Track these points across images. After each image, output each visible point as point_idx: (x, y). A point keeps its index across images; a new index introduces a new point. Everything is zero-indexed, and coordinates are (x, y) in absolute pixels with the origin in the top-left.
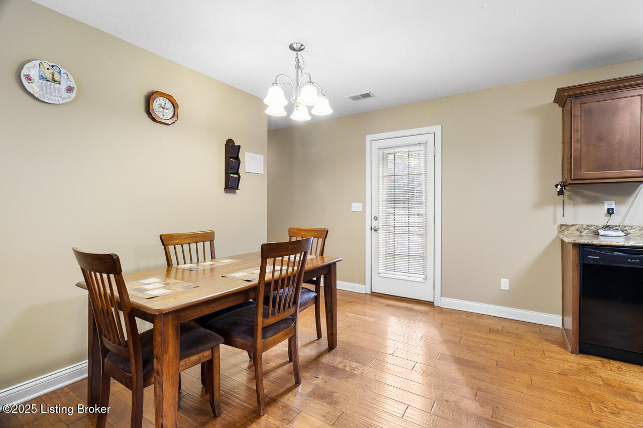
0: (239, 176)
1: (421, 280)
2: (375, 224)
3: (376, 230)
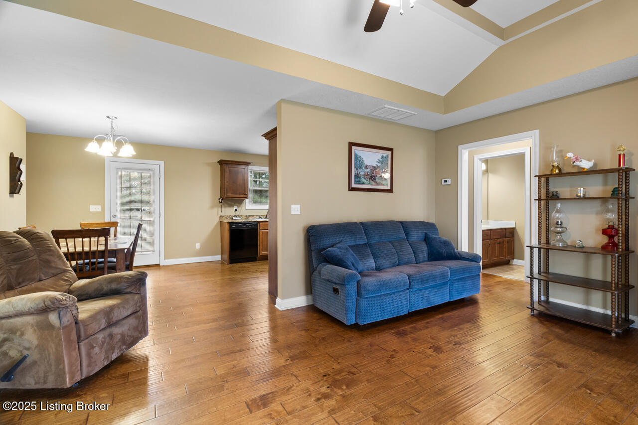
0: (21, 183)
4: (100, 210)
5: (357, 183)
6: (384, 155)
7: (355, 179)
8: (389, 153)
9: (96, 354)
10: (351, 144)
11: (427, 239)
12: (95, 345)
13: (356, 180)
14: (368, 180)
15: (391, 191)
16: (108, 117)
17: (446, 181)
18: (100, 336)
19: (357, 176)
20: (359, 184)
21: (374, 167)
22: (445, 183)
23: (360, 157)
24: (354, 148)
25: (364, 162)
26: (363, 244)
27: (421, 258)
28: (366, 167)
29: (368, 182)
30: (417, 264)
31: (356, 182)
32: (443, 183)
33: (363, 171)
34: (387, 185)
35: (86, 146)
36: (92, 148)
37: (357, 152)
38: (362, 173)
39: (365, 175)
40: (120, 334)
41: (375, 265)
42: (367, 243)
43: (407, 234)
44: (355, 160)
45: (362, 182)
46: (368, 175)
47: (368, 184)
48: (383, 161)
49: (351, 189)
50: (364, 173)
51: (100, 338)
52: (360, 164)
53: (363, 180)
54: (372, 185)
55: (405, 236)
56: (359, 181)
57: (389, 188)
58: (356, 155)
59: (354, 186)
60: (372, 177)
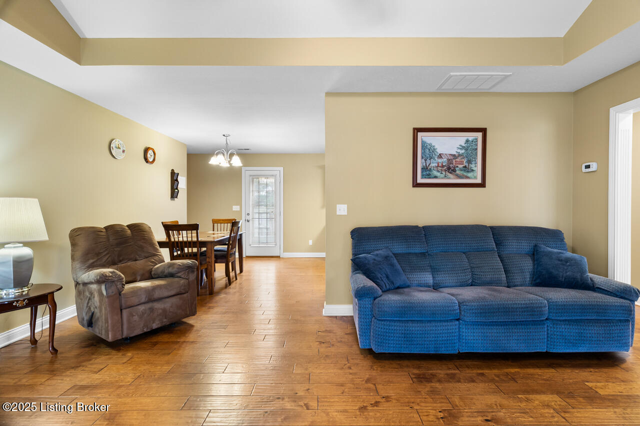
0: (178, 190)
1: (274, 246)
2: (248, 218)
3: (248, 221)
4: (239, 210)
5: (425, 178)
6: (470, 139)
7: (422, 172)
8: (479, 135)
9: (135, 321)
10: (417, 130)
11: (535, 254)
12: (134, 314)
13: (424, 173)
14: (444, 173)
15: (482, 185)
16: (224, 135)
17: (588, 167)
18: (142, 308)
19: (425, 169)
20: (430, 178)
21: (454, 155)
22: (587, 170)
23: (430, 145)
24: (419, 134)
25: (437, 150)
26: (421, 253)
27: (518, 279)
28: (440, 156)
29: (443, 176)
30: (508, 287)
31: (423, 177)
32: (584, 170)
33: (434, 161)
34: (476, 178)
35: (209, 160)
36: (215, 161)
37: (425, 139)
38: (434, 165)
39: (438, 166)
40: (161, 309)
41: (431, 281)
42: (427, 252)
43: (498, 244)
44: (422, 149)
45: (433, 176)
46: (443, 166)
47: (442, 178)
48: (468, 147)
49: (416, 185)
50: (436, 165)
51: (142, 309)
52: (429, 152)
53: (435, 173)
54: (449, 178)
55: (495, 246)
56: (429, 175)
57: (479, 181)
58: (423, 143)
59: (420, 180)
60: (449, 168)
